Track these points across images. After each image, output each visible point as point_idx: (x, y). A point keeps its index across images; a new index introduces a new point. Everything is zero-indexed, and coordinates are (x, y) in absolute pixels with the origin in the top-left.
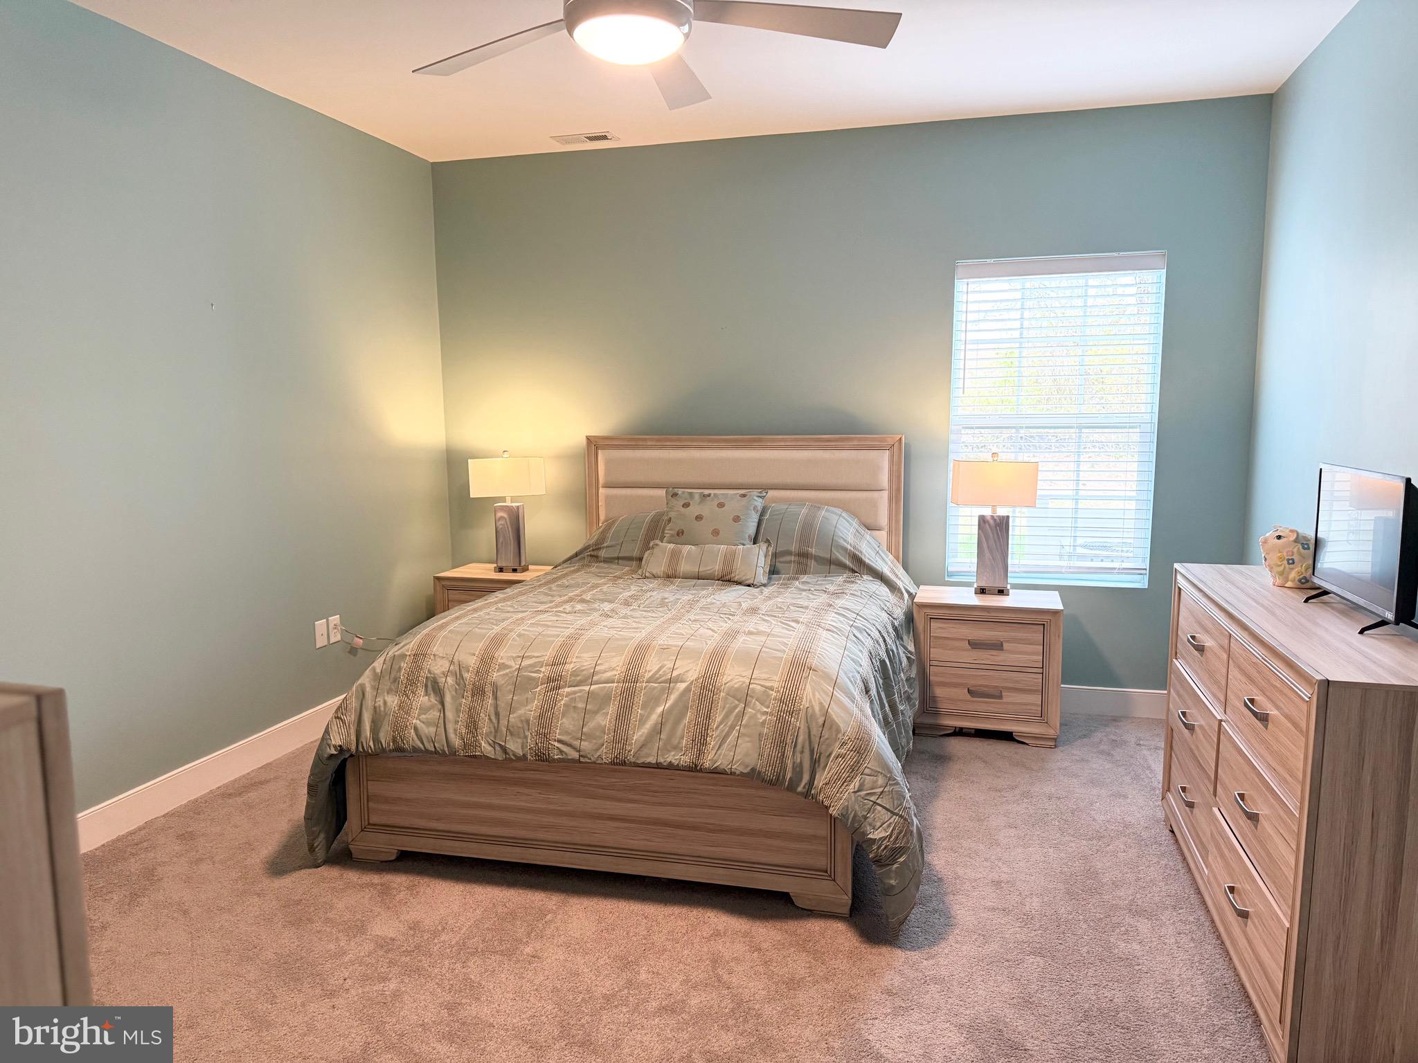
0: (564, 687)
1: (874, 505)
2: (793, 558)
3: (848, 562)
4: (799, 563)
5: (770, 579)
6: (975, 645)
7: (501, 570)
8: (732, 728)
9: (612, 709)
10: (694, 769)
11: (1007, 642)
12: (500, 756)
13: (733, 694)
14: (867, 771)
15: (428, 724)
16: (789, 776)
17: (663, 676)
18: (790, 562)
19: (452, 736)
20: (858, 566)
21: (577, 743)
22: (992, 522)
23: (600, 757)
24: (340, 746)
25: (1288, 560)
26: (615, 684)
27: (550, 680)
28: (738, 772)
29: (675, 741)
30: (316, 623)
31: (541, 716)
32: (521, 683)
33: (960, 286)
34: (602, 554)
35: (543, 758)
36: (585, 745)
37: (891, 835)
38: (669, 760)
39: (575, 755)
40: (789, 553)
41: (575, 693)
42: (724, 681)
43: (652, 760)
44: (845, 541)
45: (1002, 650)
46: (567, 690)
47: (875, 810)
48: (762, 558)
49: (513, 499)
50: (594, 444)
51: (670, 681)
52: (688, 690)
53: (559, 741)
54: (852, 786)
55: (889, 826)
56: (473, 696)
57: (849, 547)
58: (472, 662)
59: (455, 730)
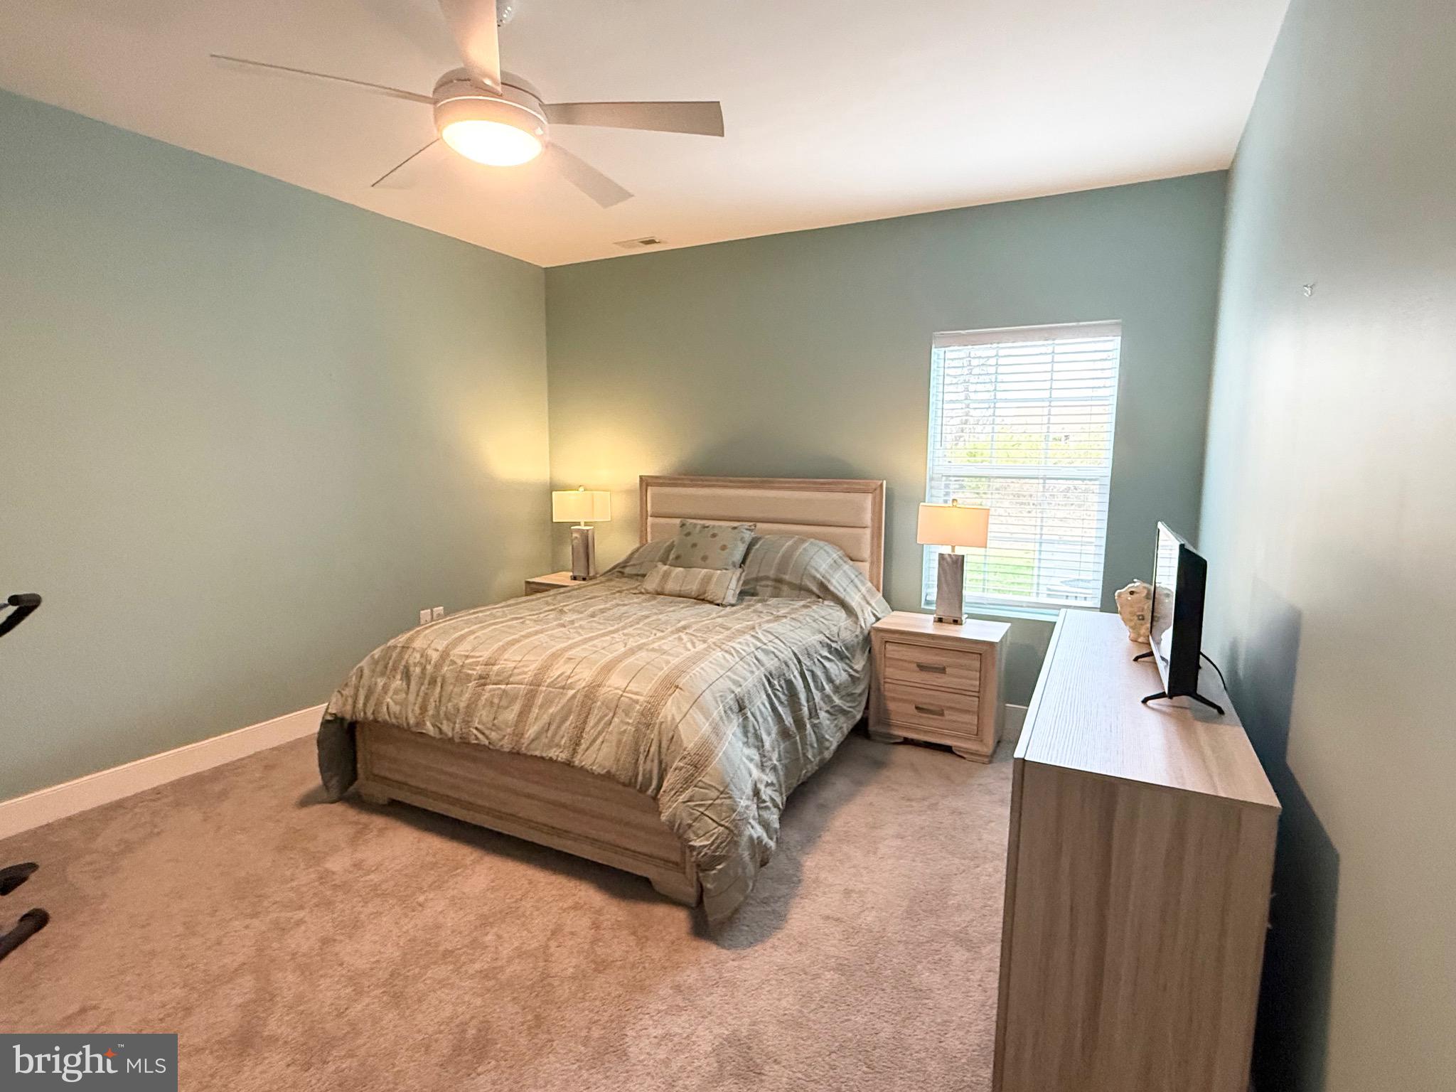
0: (489, 684)
1: (858, 540)
2: (770, 583)
3: (815, 589)
4: (775, 588)
5: (738, 599)
6: (922, 667)
7: (575, 578)
8: (600, 733)
9: (517, 707)
10: (568, 764)
11: (949, 666)
12: (438, 736)
13: (606, 704)
14: (700, 784)
15: (396, 703)
16: (640, 778)
17: (559, 683)
18: (767, 586)
19: (410, 715)
20: (824, 592)
21: (487, 732)
22: (949, 559)
23: (502, 746)
24: (334, 714)
25: (1139, 616)
26: (523, 686)
27: (481, 677)
28: (596, 773)
29: (557, 740)
30: (422, 612)
31: (468, 706)
32: (462, 678)
33: (937, 353)
34: (627, 570)
35: (465, 742)
36: (494, 735)
37: (712, 844)
38: (550, 755)
39: (486, 742)
40: (767, 578)
41: (494, 690)
42: (602, 692)
43: (537, 753)
44: (816, 570)
45: (945, 673)
46: (491, 687)
47: (701, 819)
48: (734, 582)
49: (586, 524)
50: (645, 482)
51: (563, 688)
52: (574, 697)
53: (476, 728)
54: (681, 797)
55: (711, 836)
56: (429, 684)
57: (818, 576)
58: (435, 656)
59: (413, 710)
